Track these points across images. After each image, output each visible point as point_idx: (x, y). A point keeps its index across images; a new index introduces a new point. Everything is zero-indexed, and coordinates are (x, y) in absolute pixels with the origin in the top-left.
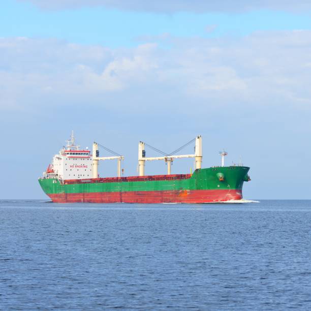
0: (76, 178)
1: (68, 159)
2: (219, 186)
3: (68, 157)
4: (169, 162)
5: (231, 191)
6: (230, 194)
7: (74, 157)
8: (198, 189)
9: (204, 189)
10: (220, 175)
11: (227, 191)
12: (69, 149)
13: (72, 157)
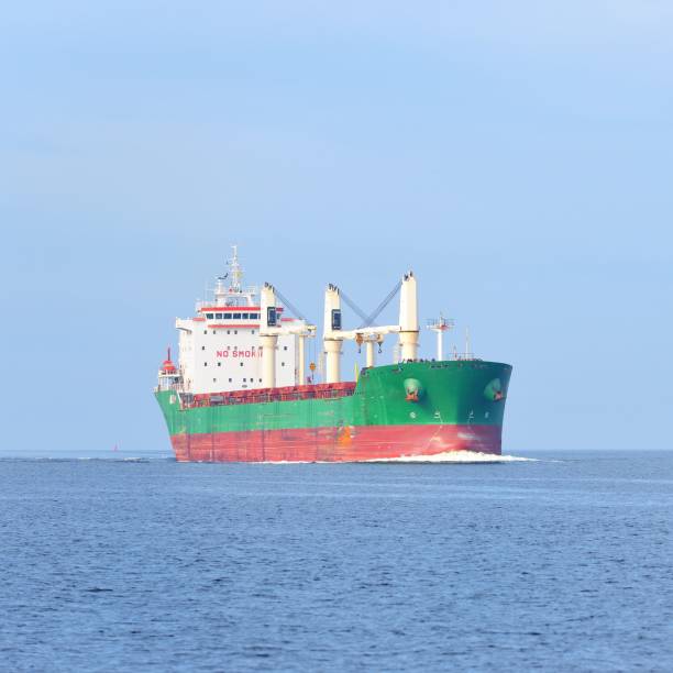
0: (237, 387)
1: (210, 331)
2: (413, 415)
3: (209, 326)
4: (369, 345)
5: (442, 429)
6: (438, 439)
7: (227, 326)
8: (369, 424)
9: (381, 423)
10: (411, 385)
11: (431, 430)
12: (221, 303)
13: (220, 326)
